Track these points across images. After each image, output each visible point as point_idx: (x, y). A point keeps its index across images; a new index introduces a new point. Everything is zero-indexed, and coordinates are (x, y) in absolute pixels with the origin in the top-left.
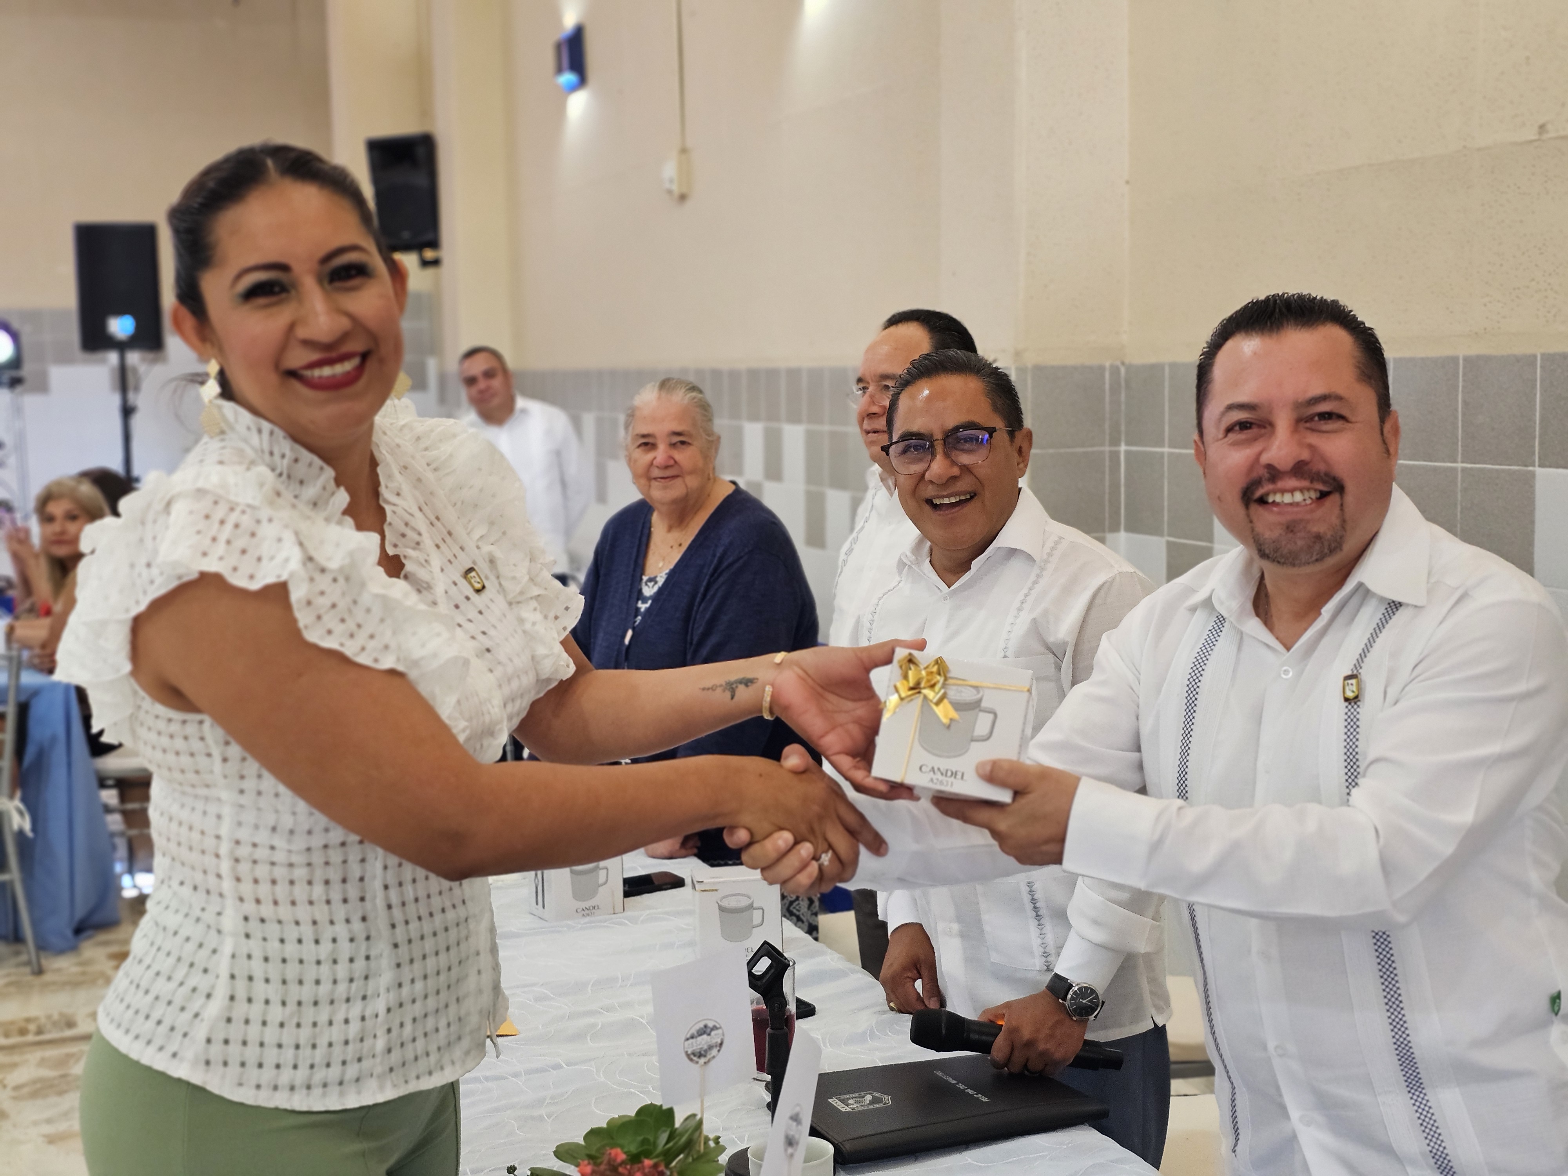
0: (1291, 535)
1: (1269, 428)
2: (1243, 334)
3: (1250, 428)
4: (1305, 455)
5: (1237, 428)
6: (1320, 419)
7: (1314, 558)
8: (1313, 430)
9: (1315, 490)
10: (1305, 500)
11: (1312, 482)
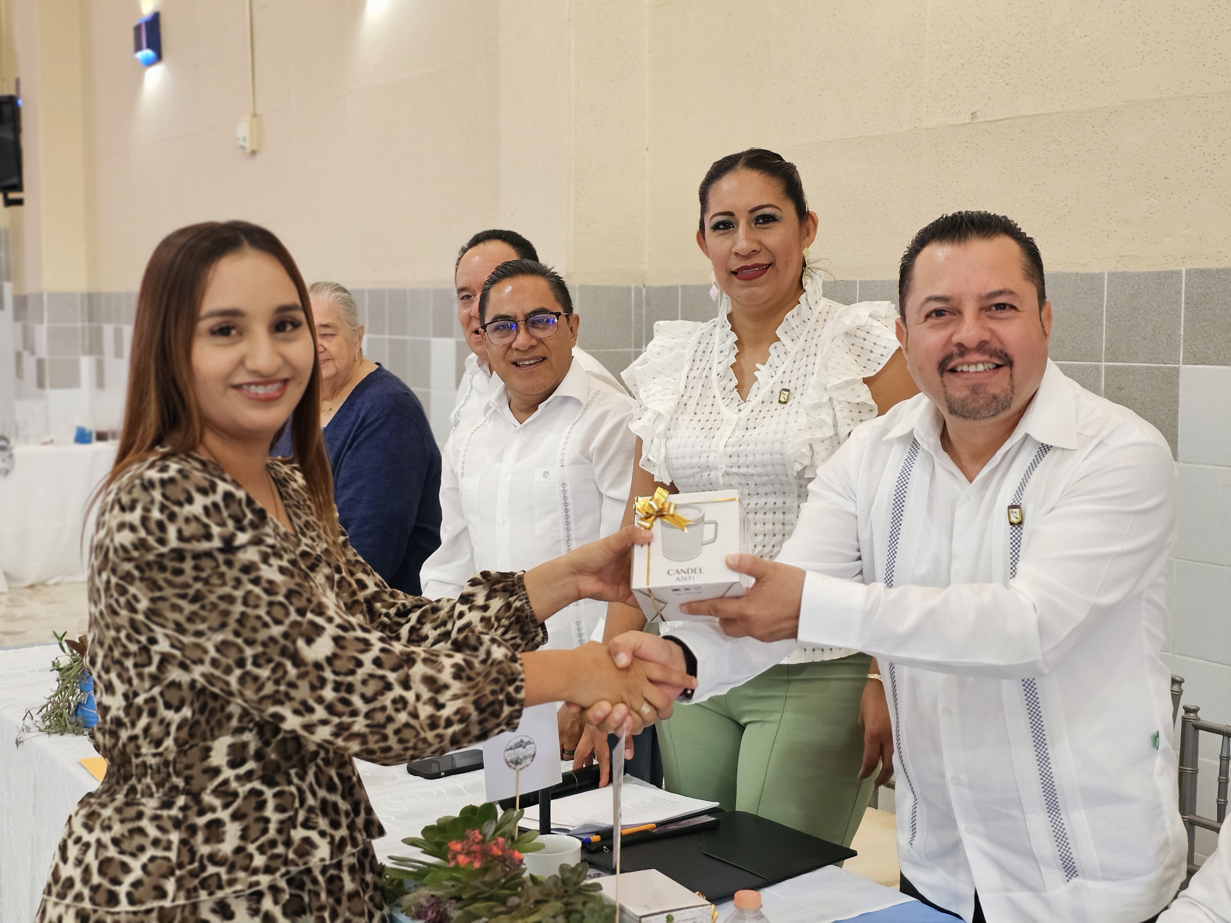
0: (975, 396)
1: (958, 315)
2: (938, 243)
3: (944, 315)
4: (986, 336)
5: (934, 315)
6: (997, 309)
7: (991, 413)
8: (992, 318)
9: (993, 363)
10: (985, 370)
11: (991, 357)
